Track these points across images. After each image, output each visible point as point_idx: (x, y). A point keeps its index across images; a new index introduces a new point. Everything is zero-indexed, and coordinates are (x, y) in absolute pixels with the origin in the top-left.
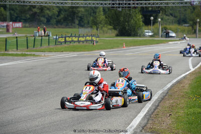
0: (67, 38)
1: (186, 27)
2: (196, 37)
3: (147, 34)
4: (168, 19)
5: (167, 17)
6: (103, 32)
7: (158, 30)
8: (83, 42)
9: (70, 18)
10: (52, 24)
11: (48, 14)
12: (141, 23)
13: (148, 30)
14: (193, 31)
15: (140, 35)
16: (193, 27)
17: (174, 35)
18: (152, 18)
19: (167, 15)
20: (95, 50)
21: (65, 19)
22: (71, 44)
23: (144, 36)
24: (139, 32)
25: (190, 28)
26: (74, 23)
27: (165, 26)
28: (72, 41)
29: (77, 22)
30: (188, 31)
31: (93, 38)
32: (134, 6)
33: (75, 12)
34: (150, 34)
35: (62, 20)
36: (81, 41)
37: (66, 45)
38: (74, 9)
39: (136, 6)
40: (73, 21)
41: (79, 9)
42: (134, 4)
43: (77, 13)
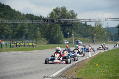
0: (17, 44)
1: (89, 39)
2: (94, 44)
3: (66, 42)
4: (78, 36)
5: (78, 34)
6: (40, 42)
7: (72, 40)
8: (27, 46)
9: (20, 35)
10: (9, 39)
11: (6, 33)
12: (62, 36)
13: (66, 40)
14: (93, 41)
15: (62, 43)
16: (92, 39)
17: (81, 43)
18: (68, 33)
19: (77, 33)
20: (34, 50)
21: (17, 36)
22: (20, 47)
23: (64, 43)
24: (61, 41)
25: (91, 39)
26: (22, 38)
27: (76, 38)
28: (21, 45)
29: (24, 37)
30: (90, 41)
31: (33, 44)
32: (56, 22)
33: (23, 31)
34: (68, 43)
35: (15, 36)
36: (26, 46)
37: (17, 48)
38: (22, 29)
39: (58, 22)
40: (21, 37)
41: (25, 29)
42: (56, 21)
43: (24, 32)
